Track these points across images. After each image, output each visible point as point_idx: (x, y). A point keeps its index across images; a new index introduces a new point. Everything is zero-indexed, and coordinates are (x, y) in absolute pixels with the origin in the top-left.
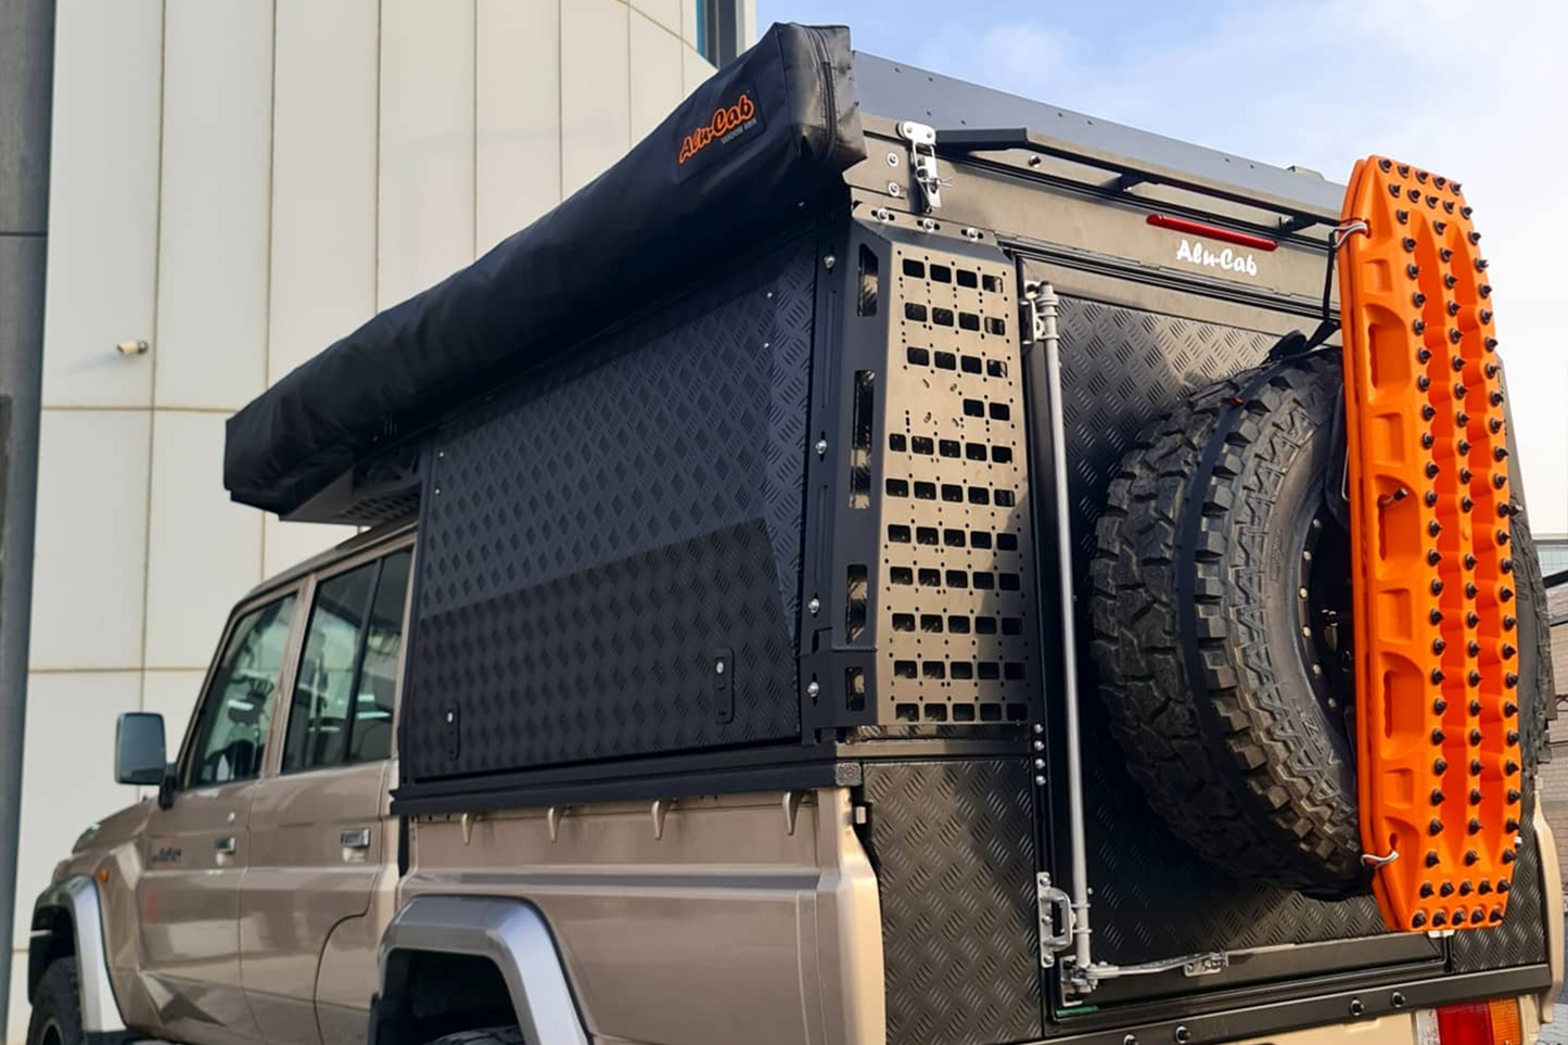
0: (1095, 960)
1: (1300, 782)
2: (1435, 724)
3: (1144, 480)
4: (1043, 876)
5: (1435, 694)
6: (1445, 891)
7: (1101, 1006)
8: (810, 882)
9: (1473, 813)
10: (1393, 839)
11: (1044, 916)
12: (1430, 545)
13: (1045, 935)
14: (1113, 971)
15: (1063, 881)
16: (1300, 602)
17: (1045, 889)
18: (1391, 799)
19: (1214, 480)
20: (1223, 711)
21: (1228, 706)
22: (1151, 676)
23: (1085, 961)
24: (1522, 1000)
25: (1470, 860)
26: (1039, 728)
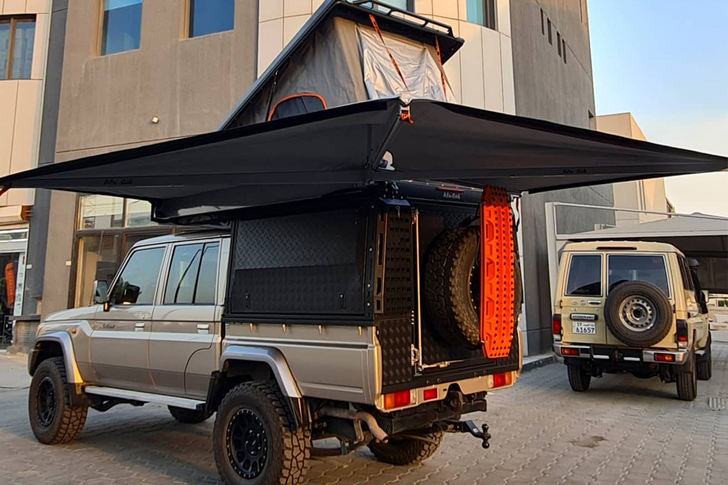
0: (423, 363)
1: (469, 325)
2: (496, 312)
3: (438, 257)
4: (412, 345)
5: (496, 306)
6: (497, 349)
7: (423, 374)
8: (366, 347)
9: (503, 331)
10: (487, 338)
11: (413, 354)
12: (497, 273)
13: (413, 358)
14: (427, 366)
15: (417, 346)
16: (469, 286)
17: (413, 348)
18: (486, 329)
19: (454, 259)
20: (454, 310)
21: (455, 309)
22: (438, 301)
23: (420, 364)
24: (512, 372)
25: (503, 342)
26: (413, 312)
